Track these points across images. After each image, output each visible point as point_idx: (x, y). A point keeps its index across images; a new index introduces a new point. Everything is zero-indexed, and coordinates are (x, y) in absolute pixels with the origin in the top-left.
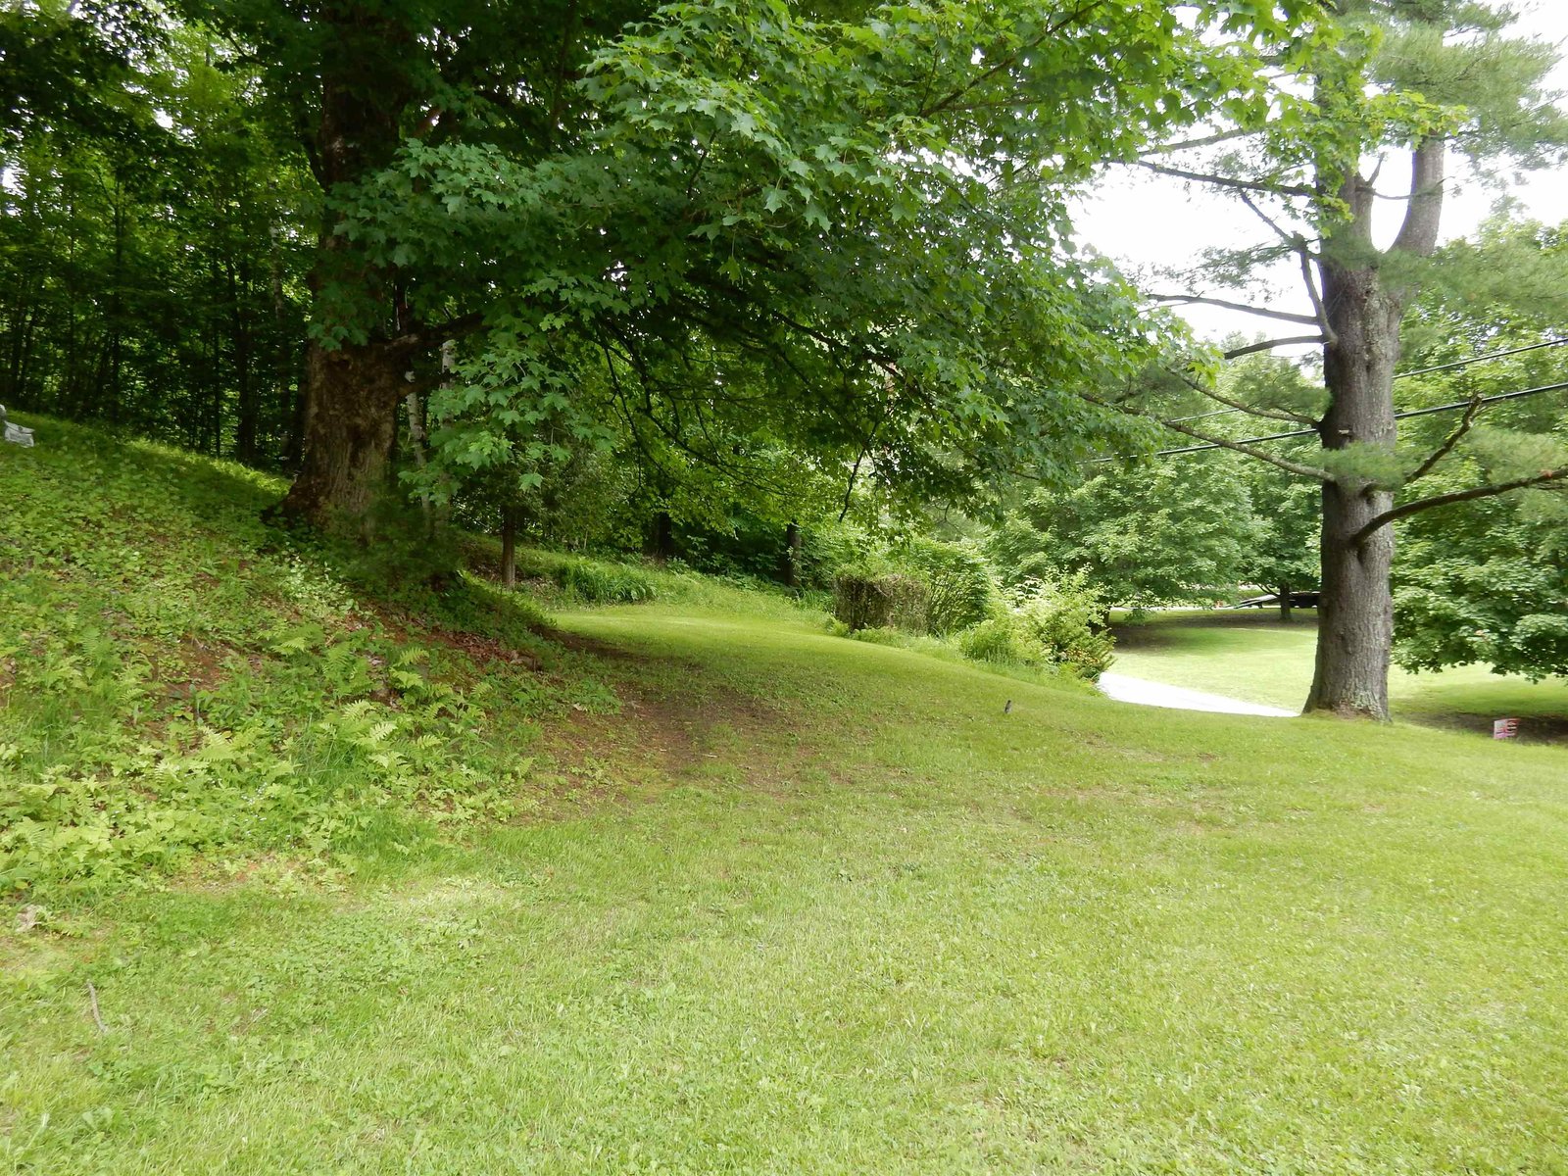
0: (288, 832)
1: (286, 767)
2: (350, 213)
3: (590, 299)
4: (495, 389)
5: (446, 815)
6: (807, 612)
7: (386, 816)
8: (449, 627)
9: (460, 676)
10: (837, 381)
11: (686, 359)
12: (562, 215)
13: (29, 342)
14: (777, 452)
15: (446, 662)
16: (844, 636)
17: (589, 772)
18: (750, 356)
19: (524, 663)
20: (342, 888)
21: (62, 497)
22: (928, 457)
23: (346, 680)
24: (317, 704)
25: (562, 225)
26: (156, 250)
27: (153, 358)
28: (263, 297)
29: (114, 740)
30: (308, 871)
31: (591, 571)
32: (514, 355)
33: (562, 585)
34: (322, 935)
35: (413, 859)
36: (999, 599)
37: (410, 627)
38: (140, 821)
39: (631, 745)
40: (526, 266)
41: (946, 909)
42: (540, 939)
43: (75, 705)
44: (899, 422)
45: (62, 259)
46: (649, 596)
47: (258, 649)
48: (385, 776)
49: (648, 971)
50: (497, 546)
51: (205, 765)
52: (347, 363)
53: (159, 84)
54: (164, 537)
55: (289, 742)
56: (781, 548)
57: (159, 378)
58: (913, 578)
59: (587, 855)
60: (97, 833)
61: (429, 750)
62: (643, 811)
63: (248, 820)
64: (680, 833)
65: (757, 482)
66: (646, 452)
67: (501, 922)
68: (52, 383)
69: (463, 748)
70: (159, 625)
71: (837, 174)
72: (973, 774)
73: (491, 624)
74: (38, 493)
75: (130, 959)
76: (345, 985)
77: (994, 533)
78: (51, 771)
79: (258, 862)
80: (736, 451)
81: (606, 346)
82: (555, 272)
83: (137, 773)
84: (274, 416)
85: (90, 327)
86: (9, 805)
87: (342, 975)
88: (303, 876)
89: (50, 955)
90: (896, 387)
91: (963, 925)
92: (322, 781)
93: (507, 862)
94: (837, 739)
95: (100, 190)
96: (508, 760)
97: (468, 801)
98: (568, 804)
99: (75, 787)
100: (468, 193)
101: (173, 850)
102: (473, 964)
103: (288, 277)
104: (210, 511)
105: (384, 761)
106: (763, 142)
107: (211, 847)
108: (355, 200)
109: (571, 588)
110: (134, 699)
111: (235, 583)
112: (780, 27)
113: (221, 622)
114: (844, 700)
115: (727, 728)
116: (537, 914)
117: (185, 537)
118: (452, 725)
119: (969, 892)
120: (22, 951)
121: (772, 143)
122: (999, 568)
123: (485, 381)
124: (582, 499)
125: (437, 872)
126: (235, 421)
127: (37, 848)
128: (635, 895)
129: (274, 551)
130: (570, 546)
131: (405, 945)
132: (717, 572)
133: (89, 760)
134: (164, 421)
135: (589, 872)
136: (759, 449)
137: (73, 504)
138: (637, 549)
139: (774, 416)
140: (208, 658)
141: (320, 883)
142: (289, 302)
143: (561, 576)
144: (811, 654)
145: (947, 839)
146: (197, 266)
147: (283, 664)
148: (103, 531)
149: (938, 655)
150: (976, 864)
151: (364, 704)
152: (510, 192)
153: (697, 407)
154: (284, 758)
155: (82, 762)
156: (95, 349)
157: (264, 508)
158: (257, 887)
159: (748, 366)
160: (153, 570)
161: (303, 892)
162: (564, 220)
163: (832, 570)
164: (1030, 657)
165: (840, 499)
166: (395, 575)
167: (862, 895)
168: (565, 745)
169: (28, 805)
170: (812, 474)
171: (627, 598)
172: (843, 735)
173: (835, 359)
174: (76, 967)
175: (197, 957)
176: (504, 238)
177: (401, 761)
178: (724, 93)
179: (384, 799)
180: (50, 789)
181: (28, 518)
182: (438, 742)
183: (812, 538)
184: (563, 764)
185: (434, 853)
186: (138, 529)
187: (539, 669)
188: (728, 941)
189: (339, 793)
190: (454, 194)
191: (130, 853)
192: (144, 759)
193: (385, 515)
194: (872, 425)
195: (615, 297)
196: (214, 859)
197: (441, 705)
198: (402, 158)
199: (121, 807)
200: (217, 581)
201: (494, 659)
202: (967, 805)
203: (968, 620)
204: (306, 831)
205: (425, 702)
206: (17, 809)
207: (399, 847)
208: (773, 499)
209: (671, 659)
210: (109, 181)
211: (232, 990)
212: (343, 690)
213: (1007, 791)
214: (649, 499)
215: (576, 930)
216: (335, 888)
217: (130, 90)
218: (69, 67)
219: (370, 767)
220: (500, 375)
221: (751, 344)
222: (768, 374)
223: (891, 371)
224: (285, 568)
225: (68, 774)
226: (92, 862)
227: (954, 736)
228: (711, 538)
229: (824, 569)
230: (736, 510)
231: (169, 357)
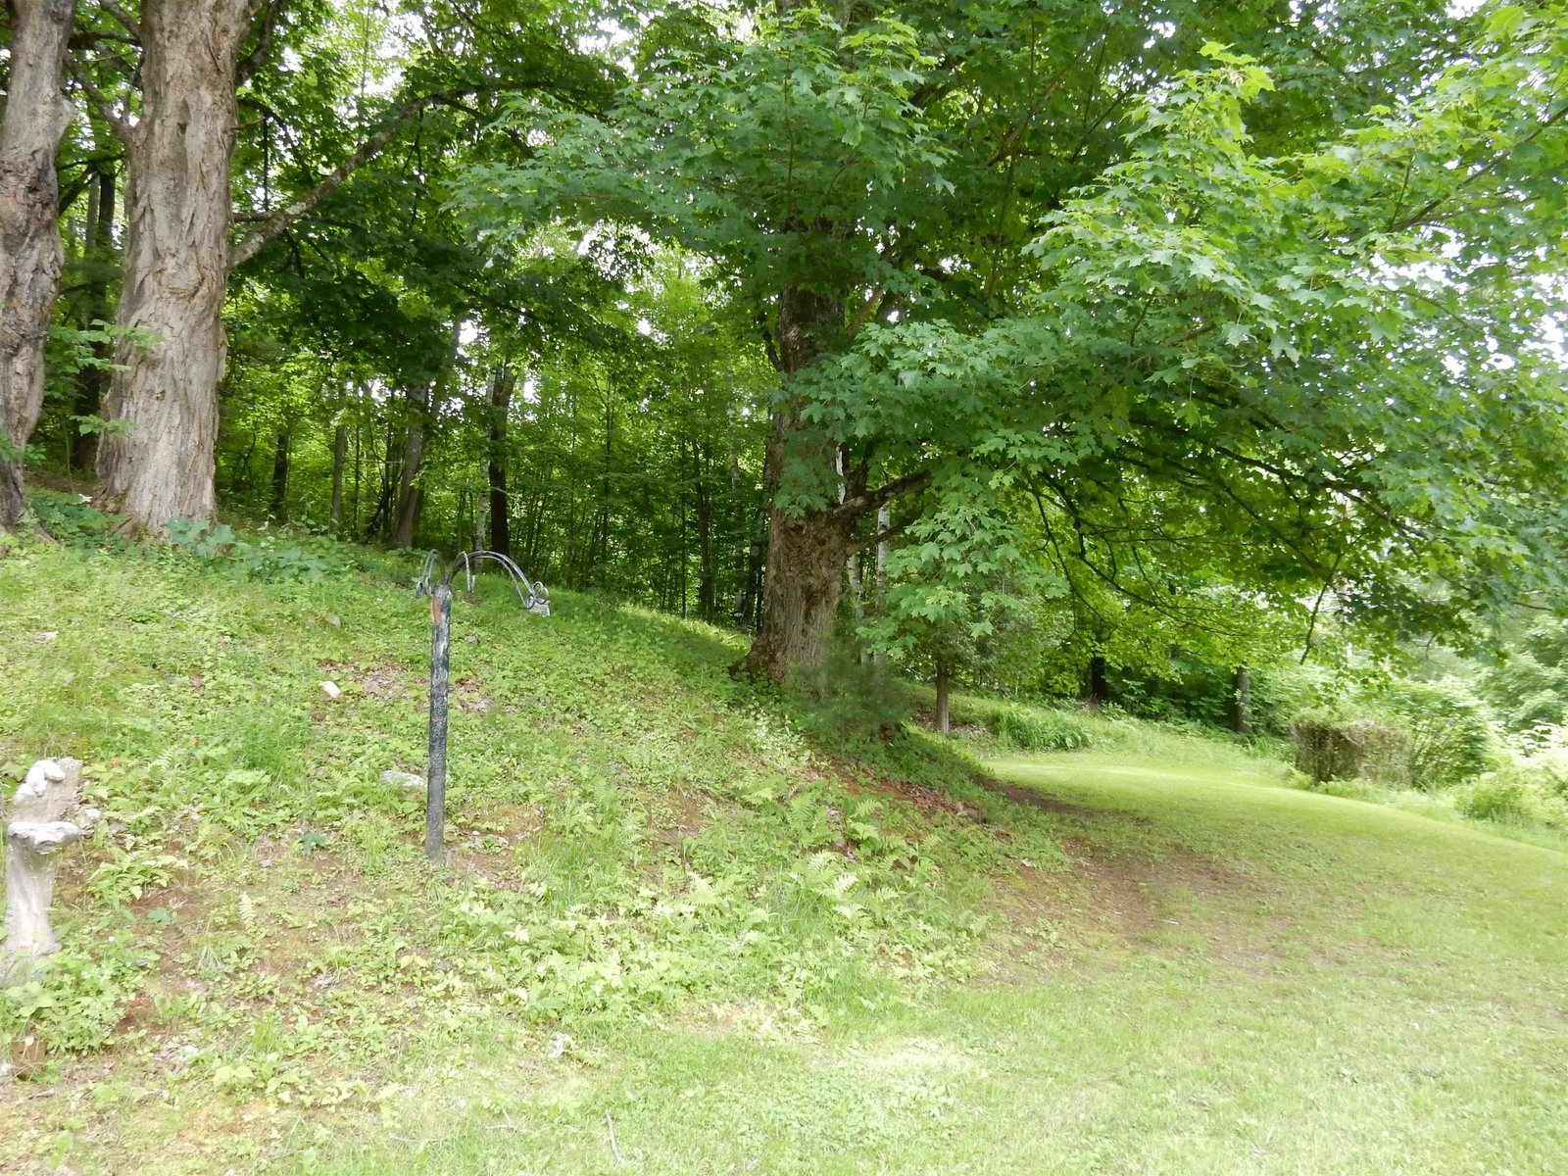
0: (765, 979)
1: (761, 914)
2: (813, 396)
3: (1037, 454)
4: (949, 545)
5: (906, 972)
6: (1260, 761)
7: (851, 969)
8: (899, 777)
9: (910, 828)
10: (1289, 514)
11: (1120, 501)
12: (1007, 376)
13: (540, 525)
14: (1219, 589)
15: (896, 812)
16: (1307, 789)
17: (1043, 934)
18: (1188, 492)
19: (970, 816)
20: (816, 1040)
21: (575, 660)
22: (1403, 589)
23: (809, 830)
24: (785, 854)
25: (1006, 385)
26: (637, 439)
27: (633, 531)
28: (721, 471)
29: (620, 882)
30: (784, 1020)
31: (1024, 718)
32: (966, 512)
33: (995, 732)
34: (802, 1088)
35: (879, 1015)
36: (1503, 747)
37: (861, 778)
38: (643, 960)
39: (1083, 907)
40: (975, 428)
41: (1486, 1131)
42: (1011, 1115)
43: (589, 847)
44: (1365, 553)
45: (566, 453)
46: (1085, 743)
47: (732, 798)
48: (847, 928)
49: (1130, 1166)
50: (930, 693)
51: (692, 908)
52: (801, 528)
53: (641, 300)
54: (652, 694)
55: (763, 889)
56: (1226, 690)
57: (637, 549)
58: (1389, 724)
59: (1051, 1026)
60: (609, 969)
61: (888, 903)
62: (1104, 981)
63: (732, 965)
64: (1148, 1009)
65: (1201, 623)
66: (1080, 597)
67: (970, 1092)
68: (556, 557)
69: (919, 902)
70: (652, 775)
71: (1303, 302)
72: (1496, 962)
73: (934, 775)
74: (557, 657)
75: (640, 1093)
76: (825, 1143)
77: (1485, 670)
78: (574, 908)
79: (740, 1007)
80: (1172, 590)
81: (1037, 494)
82: (1002, 432)
83: (637, 914)
84: (730, 576)
85: (587, 507)
86: (542, 938)
87: (823, 1133)
88: (780, 1025)
89: (575, 1082)
90: (1360, 515)
91: (1514, 1154)
92: (793, 931)
93: (970, 1026)
94: (1316, 909)
95: (597, 392)
96: (962, 917)
97: (927, 958)
98: (1024, 967)
99: (591, 924)
100: (922, 366)
101: (672, 990)
102: (945, 1135)
103: (742, 452)
104: (687, 668)
105: (846, 911)
106: (1222, 282)
107: (700, 988)
108: (818, 383)
109: (1004, 735)
110: (635, 843)
111: (711, 737)
112: (1234, 168)
113: (701, 772)
114: (1319, 865)
115: (1184, 890)
116: (1005, 1086)
117: (669, 694)
118: (907, 878)
119: (1513, 1111)
120: (553, 1076)
121: (1231, 281)
122: (1496, 710)
123: (940, 537)
124: (1014, 646)
125: (901, 1032)
126: (697, 583)
127: (564, 980)
128: (1106, 1076)
129: (740, 705)
130: (1002, 692)
131: (879, 1106)
132: (1156, 717)
133: (600, 899)
134: (639, 586)
135: (1054, 1045)
136: (1198, 587)
137: (583, 666)
138: (1072, 696)
139: (1220, 553)
140: (690, 806)
141: (795, 1033)
142: (743, 474)
143: (993, 722)
144: (1274, 810)
145: (1472, 1041)
146: (668, 449)
147: (752, 813)
148: (606, 690)
149: (1428, 814)
150: (1518, 1076)
151: (826, 855)
152: (959, 362)
153: (1134, 548)
154: (758, 905)
155: (596, 901)
156: (588, 527)
157: (730, 664)
158: (741, 1033)
159: (1187, 503)
160: (646, 725)
161: (781, 1042)
162: (1008, 381)
163: (1289, 715)
164: (1552, 819)
165: (1298, 638)
166: (847, 725)
167: (1374, 1102)
168: (1015, 903)
169: (556, 939)
170: (1264, 612)
171: (1062, 745)
172: (1323, 906)
173: (1289, 490)
174: (596, 1097)
175: (694, 1098)
176: (952, 404)
177: (862, 913)
178: (1178, 241)
179: (849, 952)
180: (572, 925)
181: (550, 680)
182: (895, 895)
183: (1262, 680)
184: (1016, 923)
185: (899, 1011)
186: (633, 687)
187: (985, 821)
188: (1215, 1141)
189: (808, 943)
190: (910, 369)
191: (635, 991)
192: (643, 901)
193: (838, 669)
194: (1333, 557)
195: (1062, 450)
196: (703, 1001)
197: (895, 857)
198: (862, 341)
199: (627, 945)
200: (697, 734)
201: (940, 811)
202: (1494, 1000)
203: (1459, 774)
204: (781, 980)
205: (880, 853)
206: (549, 943)
207: (866, 1003)
208: (1220, 642)
209: (1116, 812)
210: (602, 384)
211: (726, 1134)
212: (806, 840)
213: (1546, 987)
214: (1084, 644)
215: (1047, 1108)
216: (809, 1039)
217: (620, 307)
218: (578, 295)
219: (835, 918)
220: (953, 531)
221: (1190, 481)
222: (1210, 511)
223: (1353, 498)
224: (751, 721)
225: (585, 912)
226: (606, 997)
227: (1463, 913)
228: (1148, 681)
229: (1279, 715)
230: (1175, 652)
231: (645, 530)
